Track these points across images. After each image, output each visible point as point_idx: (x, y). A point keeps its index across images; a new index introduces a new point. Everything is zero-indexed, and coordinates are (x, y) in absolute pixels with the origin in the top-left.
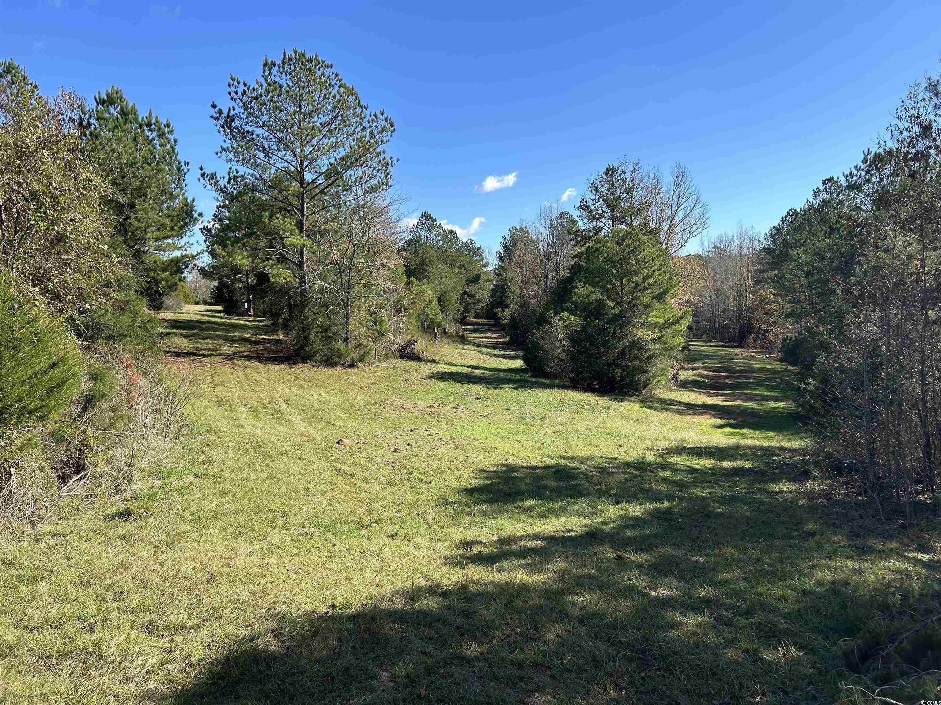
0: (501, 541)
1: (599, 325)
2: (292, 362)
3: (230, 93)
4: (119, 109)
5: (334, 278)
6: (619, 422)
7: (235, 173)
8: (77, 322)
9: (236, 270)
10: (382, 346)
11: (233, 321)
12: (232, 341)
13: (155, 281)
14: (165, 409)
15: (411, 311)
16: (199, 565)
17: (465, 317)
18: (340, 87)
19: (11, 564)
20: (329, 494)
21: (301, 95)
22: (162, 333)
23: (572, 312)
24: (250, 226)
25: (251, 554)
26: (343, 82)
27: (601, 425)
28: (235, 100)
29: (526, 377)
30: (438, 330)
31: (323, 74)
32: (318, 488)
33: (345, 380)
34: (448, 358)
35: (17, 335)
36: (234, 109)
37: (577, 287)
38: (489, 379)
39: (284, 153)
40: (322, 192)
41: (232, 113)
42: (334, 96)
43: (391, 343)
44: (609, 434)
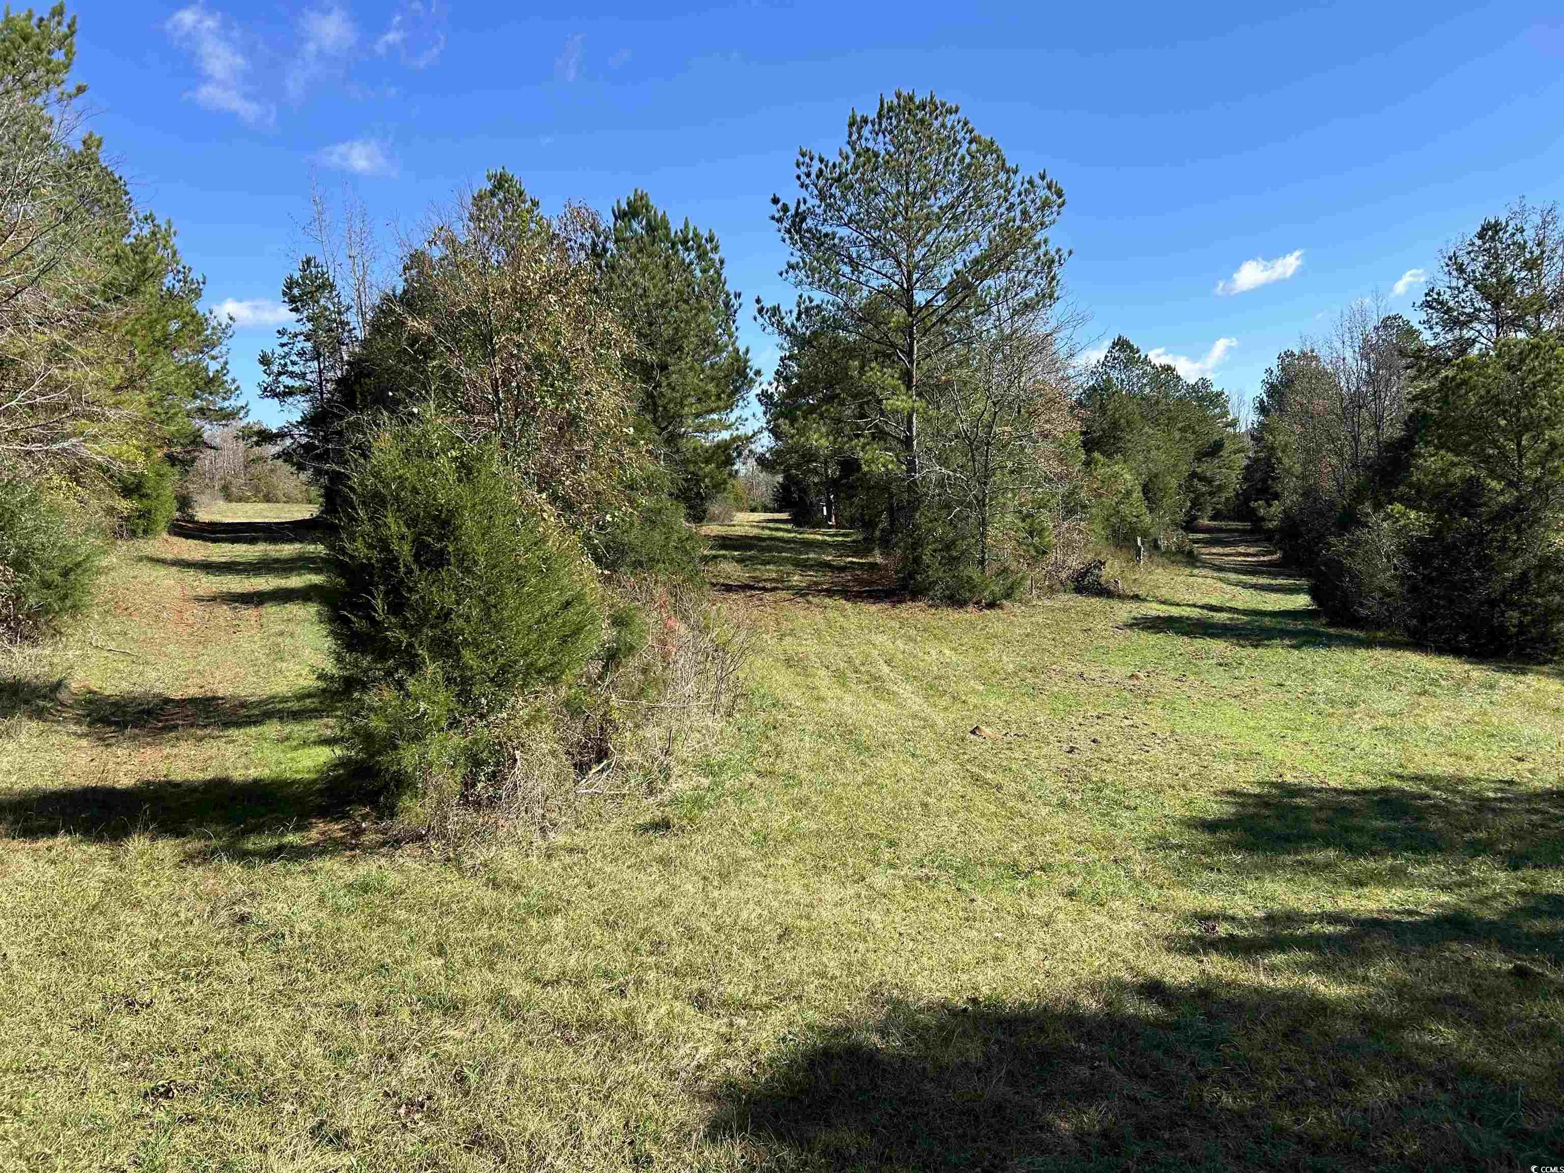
0: (1270, 919)
1: (1469, 528)
2: (895, 599)
3: (799, 177)
4: (644, 222)
5: (961, 460)
6: (1516, 713)
7: (807, 302)
8: (596, 541)
9: (809, 456)
10: (1044, 572)
11: (806, 536)
12: (805, 566)
13: (697, 479)
14: (713, 670)
15: (1094, 511)
16: (766, 912)
17: (1195, 518)
18: (970, 142)
19: (518, 887)
20: (962, 814)
21: (908, 165)
22: (706, 556)
23: (1410, 503)
24: (830, 385)
25: (840, 903)
26: (976, 133)
27: (1476, 719)
28: (807, 187)
29: (1319, 625)
30: (1143, 543)
31: (943, 126)
32: (944, 805)
33: (981, 629)
34: (1164, 591)
35: (522, 562)
36: (805, 202)
37: (1420, 456)
38: (1243, 629)
39: (881, 262)
40: (942, 320)
41: (803, 207)
42: (963, 158)
43: (1059, 566)
44: (1493, 736)
